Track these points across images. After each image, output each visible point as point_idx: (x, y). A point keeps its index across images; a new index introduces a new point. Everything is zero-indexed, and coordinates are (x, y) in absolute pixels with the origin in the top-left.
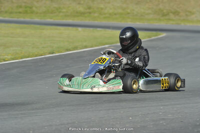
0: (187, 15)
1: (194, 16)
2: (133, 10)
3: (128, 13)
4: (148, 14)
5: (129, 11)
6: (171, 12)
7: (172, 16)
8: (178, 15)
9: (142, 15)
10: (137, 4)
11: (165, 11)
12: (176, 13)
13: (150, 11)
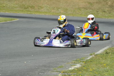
0: (39, 9)
1: (43, 9)
2: (7, 5)
3: (4, 7)
4: (16, 7)
5: (4, 5)
6: (30, 7)
7: (30, 9)
8: (33, 8)
9: (12, 8)
10: (9, 1)
11: (26, 6)
12: (32, 7)
13: (17, 6)
